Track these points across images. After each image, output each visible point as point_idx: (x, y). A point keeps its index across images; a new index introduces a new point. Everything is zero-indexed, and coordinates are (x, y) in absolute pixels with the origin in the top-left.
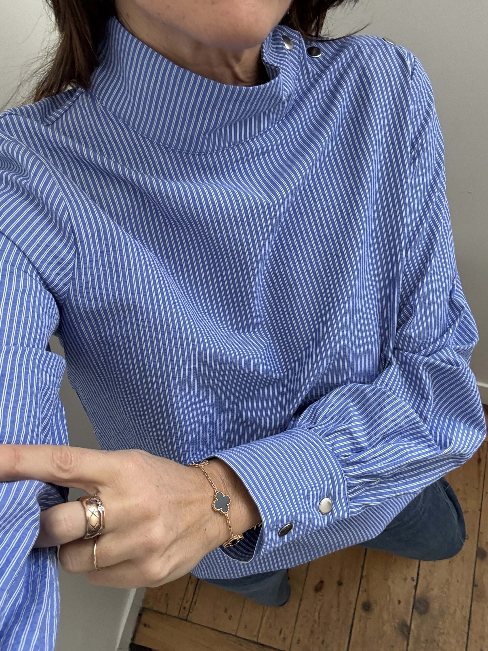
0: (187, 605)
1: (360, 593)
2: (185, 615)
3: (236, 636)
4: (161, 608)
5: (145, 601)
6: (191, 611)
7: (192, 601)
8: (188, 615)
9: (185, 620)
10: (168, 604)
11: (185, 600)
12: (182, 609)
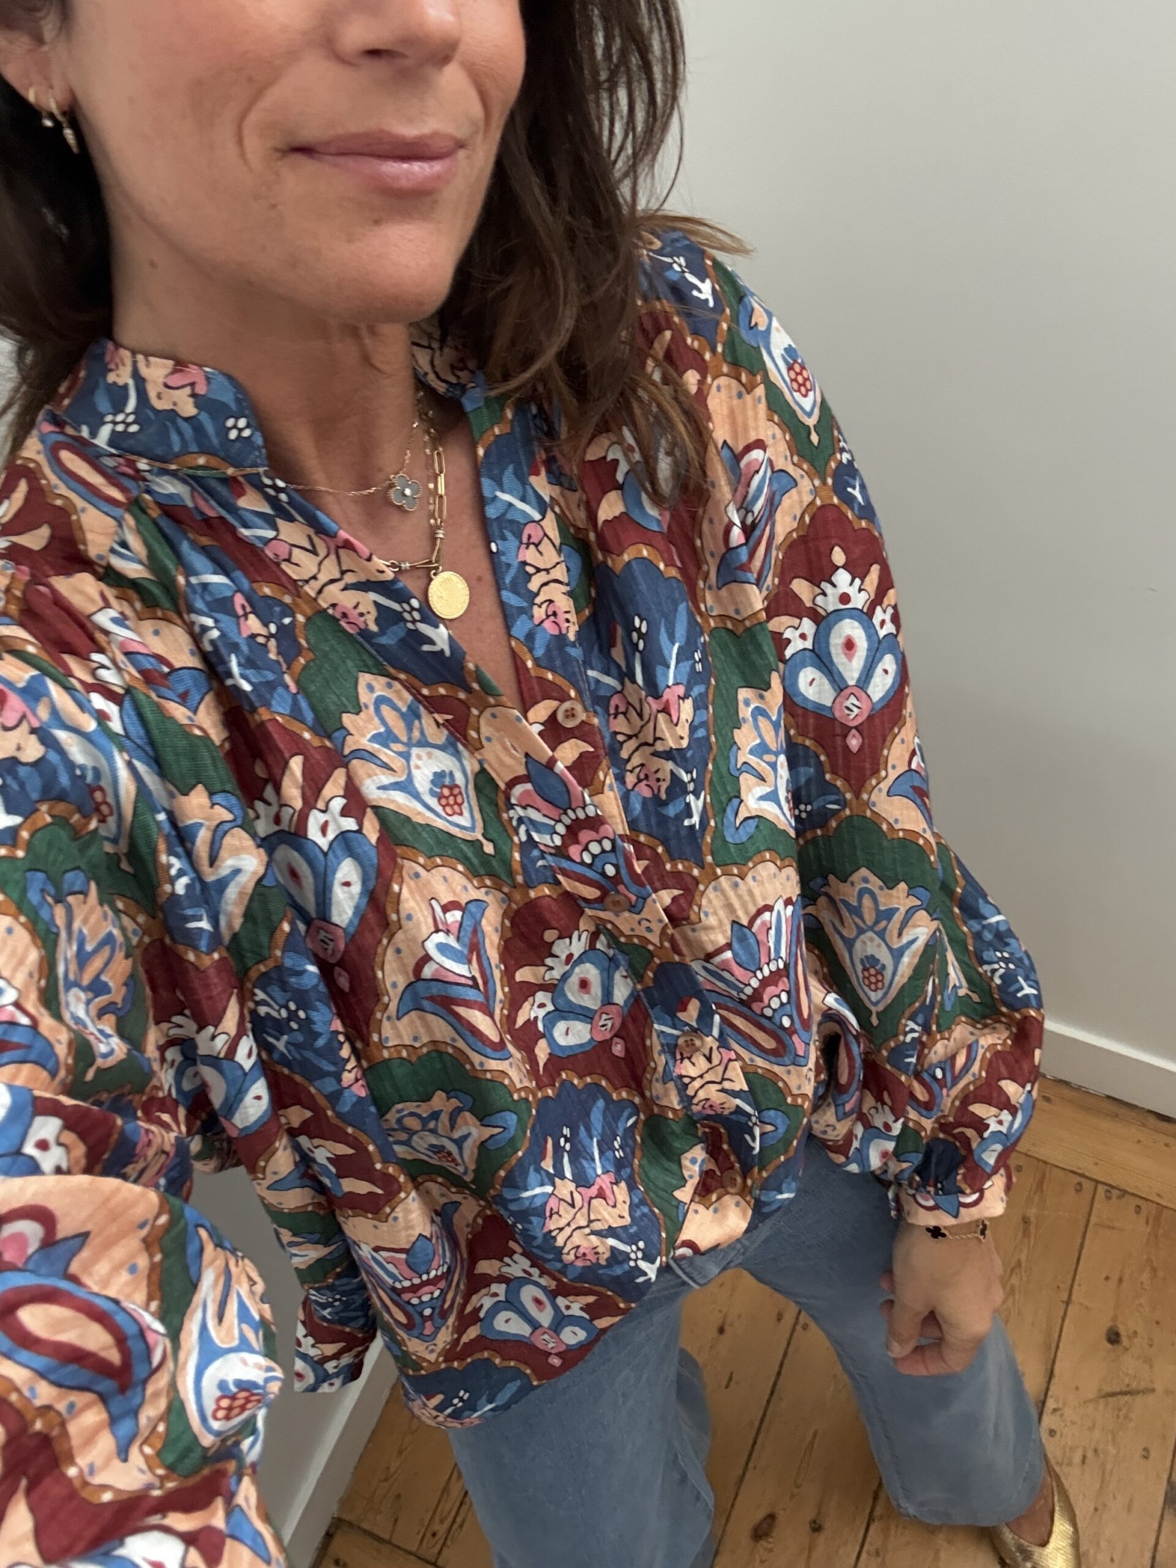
0: (442, 1529)
1: (864, 1556)
2: (435, 1551)
4: (380, 1525)
5: (344, 1503)
6: (449, 1543)
7: (454, 1521)
8: (440, 1553)
9: (428, 1562)
10: (396, 1521)
11: (437, 1518)
12: (428, 1535)
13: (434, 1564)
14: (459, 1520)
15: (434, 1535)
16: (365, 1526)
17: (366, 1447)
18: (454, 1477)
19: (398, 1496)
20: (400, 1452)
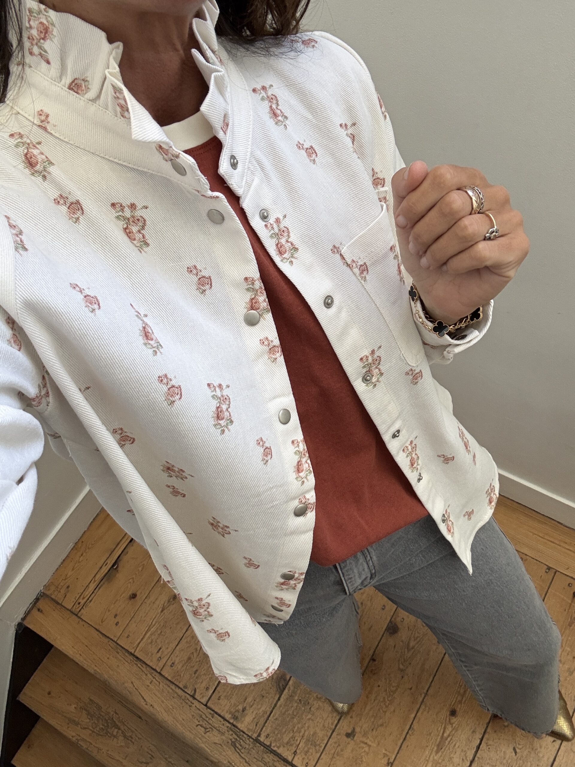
0: (83, 602)
2: (78, 610)
3: (116, 642)
4: (59, 597)
5: (46, 587)
6: (84, 607)
7: (88, 599)
8: (80, 611)
9: (75, 614)
10: (66, 596)
11: (82, 596)
12: (77, 603)
13: (77, 615)
14: (90, 599)
15: (79, 603)
16: (53, 597)
17: (60, 566)
18: (93, 581)
19: (68, 587)
20: (73, 569)
